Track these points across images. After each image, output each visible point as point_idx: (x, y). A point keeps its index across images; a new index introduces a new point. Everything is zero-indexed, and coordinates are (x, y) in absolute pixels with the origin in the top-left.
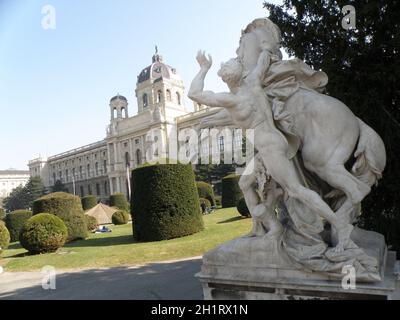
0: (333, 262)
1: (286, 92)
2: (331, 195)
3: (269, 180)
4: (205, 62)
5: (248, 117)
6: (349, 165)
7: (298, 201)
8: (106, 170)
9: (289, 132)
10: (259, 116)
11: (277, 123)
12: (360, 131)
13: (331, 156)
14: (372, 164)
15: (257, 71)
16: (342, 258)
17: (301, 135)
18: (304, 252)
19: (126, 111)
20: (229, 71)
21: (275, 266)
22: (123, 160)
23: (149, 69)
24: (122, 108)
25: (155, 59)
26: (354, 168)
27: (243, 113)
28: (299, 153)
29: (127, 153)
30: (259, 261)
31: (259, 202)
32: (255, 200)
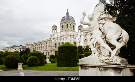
0: (110, 60)
2: (113, 47)
5: (93, 28)
8: (49, 48)
9: (103, 32)
10: (96, 27)
11: (100, 30)
12: (122, 32)
13: (113, 38)
14: (124, 40)
17: (106, 32)
18: (103, 58)
19: (57, 30)
20: (90, 17)
21: (96, 62)
24: (55, 29)
26: (119, 41)
28: (105, 37)
29: (56, 44)
30: (92, 60)
31: (94, 48)
32: (93, 47)
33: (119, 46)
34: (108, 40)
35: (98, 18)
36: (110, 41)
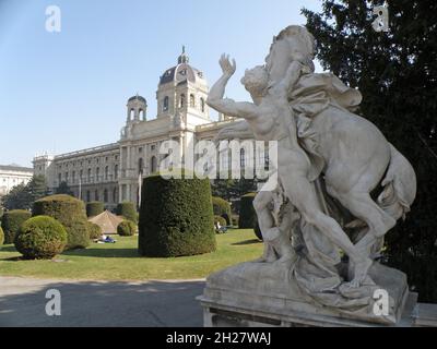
0: (346, 298)
1: (314, 108)
2: (353, 224)
3: (286, 202)
4: (228, 67)
5: (269, 131)
6: (374, 194)
7: (316, 228)
8: (116, 175)
9: (313, 151)
10: (282, 131)
11: (301, 141)
12: (390, 158)
13: (356, 182)
14: (401, 195)
15: (285, 82)
16: (357, 294)
18: (316, 284)
19: (144, 113)
20: (252, 79)
21: (283, 296)
22: (136, 167)
23: (173, 70)
24: (140, 110)
25: (181, 60)
26: (380, 198)
27: (264, 127)
29: (141, 160)
30: (266, 289)
31: (273, 225)
32: (269, 223)
33: (381, 220)
34: (337, 190)
35: (288, 85)
36: (344, 196)
